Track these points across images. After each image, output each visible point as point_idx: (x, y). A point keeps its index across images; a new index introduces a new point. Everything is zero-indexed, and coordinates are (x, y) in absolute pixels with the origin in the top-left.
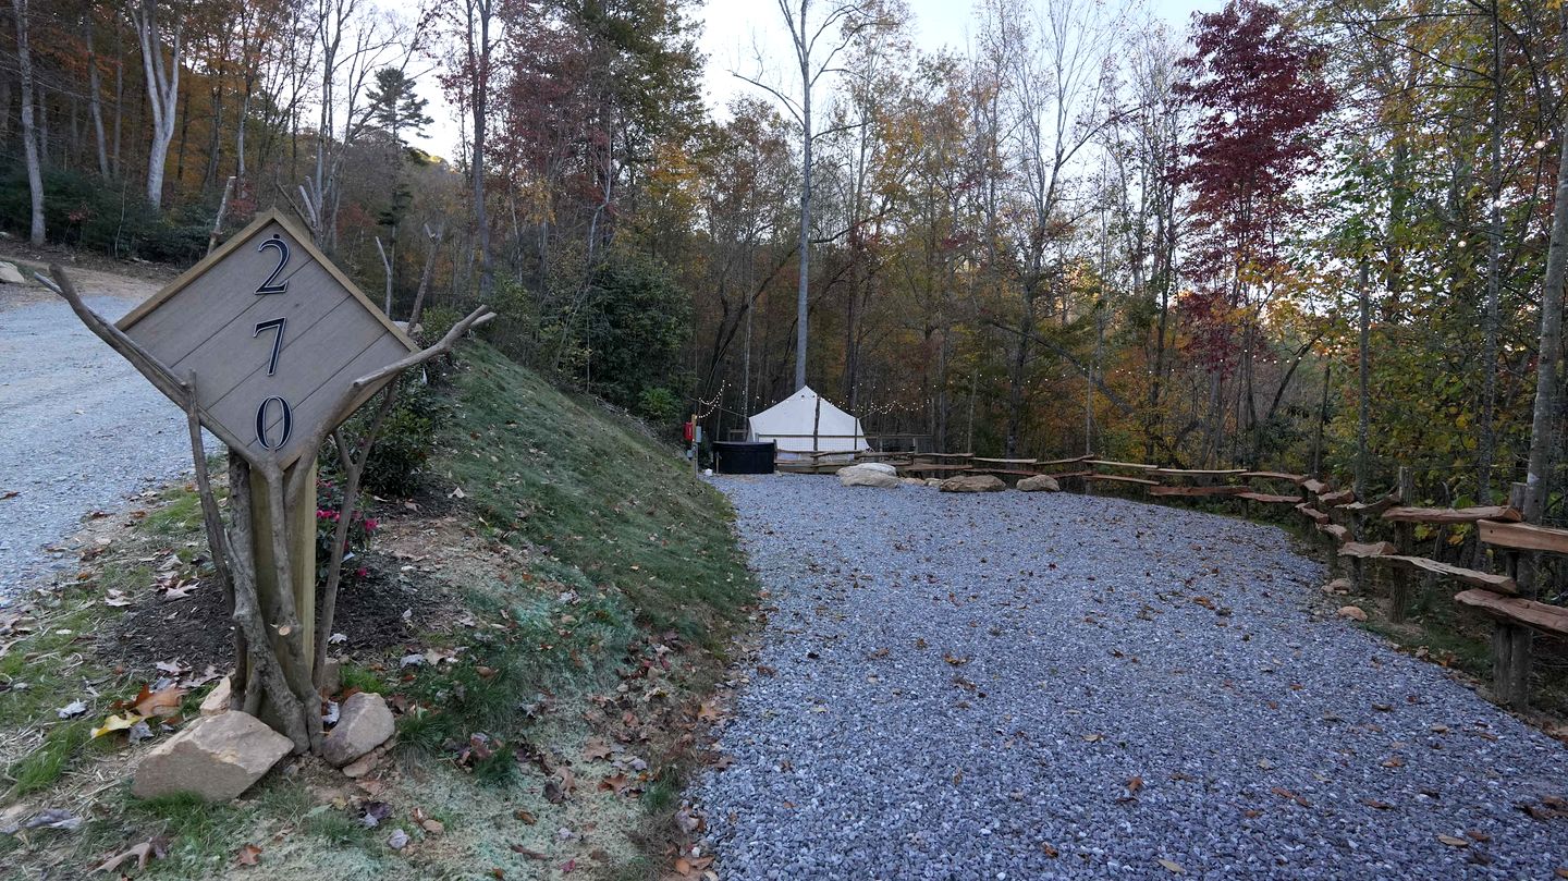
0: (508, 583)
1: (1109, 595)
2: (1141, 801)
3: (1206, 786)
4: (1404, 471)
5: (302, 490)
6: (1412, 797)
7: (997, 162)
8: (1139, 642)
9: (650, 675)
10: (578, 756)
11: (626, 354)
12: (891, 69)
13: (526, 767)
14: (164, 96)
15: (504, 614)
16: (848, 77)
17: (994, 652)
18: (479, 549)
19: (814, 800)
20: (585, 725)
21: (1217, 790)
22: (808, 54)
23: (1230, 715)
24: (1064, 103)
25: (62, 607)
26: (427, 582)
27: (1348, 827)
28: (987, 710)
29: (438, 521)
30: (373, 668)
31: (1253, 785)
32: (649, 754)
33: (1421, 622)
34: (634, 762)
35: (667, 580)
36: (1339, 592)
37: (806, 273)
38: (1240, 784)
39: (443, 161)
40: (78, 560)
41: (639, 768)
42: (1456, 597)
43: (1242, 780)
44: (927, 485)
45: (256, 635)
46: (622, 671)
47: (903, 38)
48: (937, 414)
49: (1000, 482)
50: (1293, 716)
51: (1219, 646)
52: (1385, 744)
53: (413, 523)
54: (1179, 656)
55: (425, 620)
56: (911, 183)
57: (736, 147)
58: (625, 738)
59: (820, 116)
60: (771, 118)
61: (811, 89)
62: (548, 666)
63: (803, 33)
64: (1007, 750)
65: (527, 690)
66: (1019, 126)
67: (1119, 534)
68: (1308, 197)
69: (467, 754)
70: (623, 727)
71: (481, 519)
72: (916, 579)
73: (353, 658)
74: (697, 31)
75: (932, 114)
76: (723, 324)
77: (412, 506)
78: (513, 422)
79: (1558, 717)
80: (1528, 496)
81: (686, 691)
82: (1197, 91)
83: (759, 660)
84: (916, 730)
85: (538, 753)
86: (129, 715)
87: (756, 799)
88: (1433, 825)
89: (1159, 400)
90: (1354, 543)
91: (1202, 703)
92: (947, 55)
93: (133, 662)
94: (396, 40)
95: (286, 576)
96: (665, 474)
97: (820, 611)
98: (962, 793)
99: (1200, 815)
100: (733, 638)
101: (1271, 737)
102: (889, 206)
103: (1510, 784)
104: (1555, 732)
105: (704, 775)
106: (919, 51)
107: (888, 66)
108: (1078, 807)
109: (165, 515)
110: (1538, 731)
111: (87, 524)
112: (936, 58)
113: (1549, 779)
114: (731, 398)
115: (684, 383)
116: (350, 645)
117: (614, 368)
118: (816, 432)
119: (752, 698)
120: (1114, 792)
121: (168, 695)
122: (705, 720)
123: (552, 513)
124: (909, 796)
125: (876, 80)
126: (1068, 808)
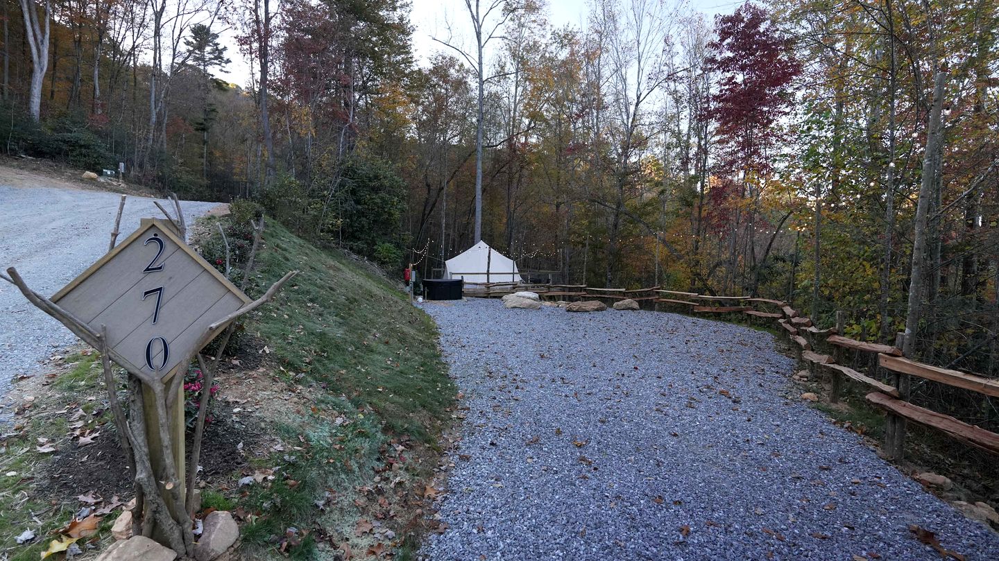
0: (302, 415)
1: (669, 389)
2: (689, 542)
3: (726, 529)
4: (839, 314)
5: (177, 394)
6: (840, 530)
7: (600, 101)
8: (688, 425)
9: (393, 468)
10: (352, 533)
11: (364, 221)
12: (534, 37)
13: (321, 545)
14: (40, 43)
15: (301, 438)
16: (507, 41)
17: (602, 436)
18: (282, 391)
19: (498, 553)
20: (355, 509)
21: (732, 532)
22: (481, 26)
23: (740, 477)
24: (642, 64)
25: (7, 453)
26: (251, 419)
27: (804, 554)
28: (599, 480)
29: (254, 372)
30: (220, 488)
31: (752, 527)
32: (396, 526)
33: (848, 400)
34: (387, 533)
35: (400, 395)
36: (803, 379)
37: (480, 167)
38: (745, 527)
39: (237, 86)
40: (13, 414)
41: (390, 537)
42: (866, 397)
43: (746, 524)
44: (558, 306)
45: (150, 490)
46: (376, 468)
47: (541, 17)
48: (564, 259)
49: (603, 305)
50: (775, 476)
51: (734, 426)
52: (826, 493)
53: (238, 375)
54: (711, 434)
55: (252, 449)
56: (547, 111)
57: (435, 86)
58: (381, 516)
59: (488, 67)
60: (457, 67)
61: (483, 49)
62: (331, 472)
63: (477, 13)
64: (611, 509)
65: (319, 491)
66: (613, 76)
67: (676, 343)
68: (786, 127)
69: (285, 544)
70: (379, 508)
71: (281, 368)
72: (553, 381)
73: (208, 483)
74: (408, 9)
75: (560, 67)
76: (427, 199)
77: (236, 362)
78: (296, 285)
79: (920, 465)
80: (906, 342)
81: (416, 478)
82: (719, 63)
83: (460, 448)
84: (557, 497)
85: (328, 535)
86: (64, 538)
87: (464, 554)
88: (850, 549)
89: (699, 251)
90: (811, 352)
91: (724, 468)
92: (570, 29)
93: (62, 496)
94: (204, 8)
95: (169, 451)
96: (394, 309)
97: (495, 408)
98: (586, 542)
99: (722, 550)
100: (443, 433)
101: (762, 492)
102: (533, 125)
103: (892, 517)
104: (918, 477)
105: (430, 538)
106: (551, 26)
107: (532, 34)
108: (653, 549)
109: (70, 376)
110: (908, 479)
111: (16, 385)
112: (562, 31)
113: (913, 513)
114: (433, 249)
115: (403, 239)
116: (205, 473)
117: (357, 231)
118: (488, 271)
119: (457, 479)
120: (674, 537)
121: (90, 522)
122: (429, 498)
123: (325, 355)
124: (555, 546)
125: (524, 44)
126: (647, 550)
